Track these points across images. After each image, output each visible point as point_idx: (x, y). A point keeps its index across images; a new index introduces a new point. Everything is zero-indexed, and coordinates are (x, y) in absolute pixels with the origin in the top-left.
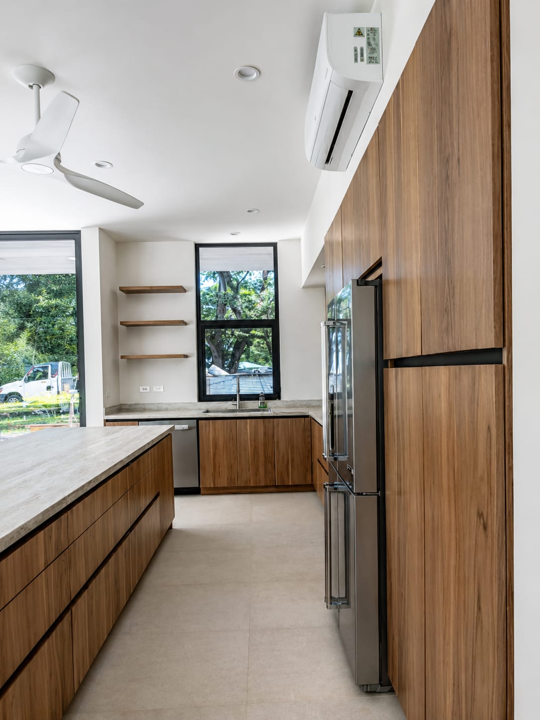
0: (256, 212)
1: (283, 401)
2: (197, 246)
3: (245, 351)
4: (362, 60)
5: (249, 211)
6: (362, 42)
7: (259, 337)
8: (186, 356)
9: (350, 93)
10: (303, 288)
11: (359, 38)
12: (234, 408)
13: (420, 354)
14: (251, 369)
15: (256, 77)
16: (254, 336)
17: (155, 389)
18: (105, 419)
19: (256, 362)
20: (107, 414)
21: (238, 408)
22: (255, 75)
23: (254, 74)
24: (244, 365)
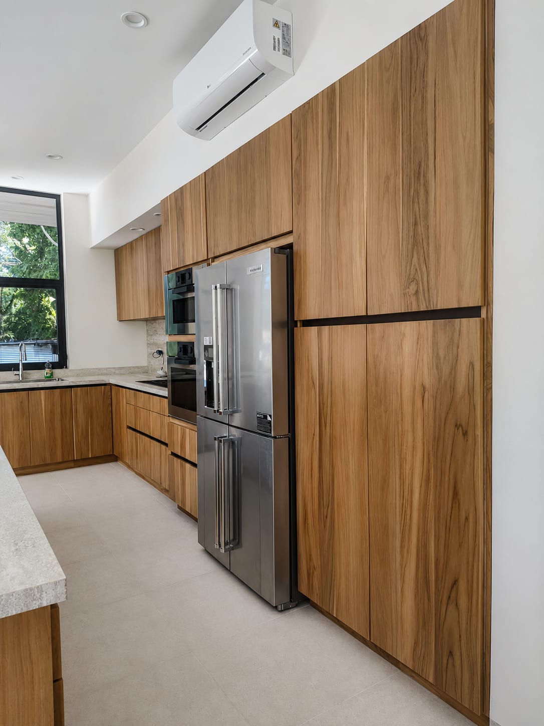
0: (58, 158)
1: (72, 370)
4: (279, 50)
5: (50, 156)
6: (278, 33)
9: (263, 74)
10: (91, 248)
11: (276, 29)
12: (16, 378)
13: (364, 314)
15: (143, 26)
21: (21, 379)
22: (142, 23)
23: (142, 21)
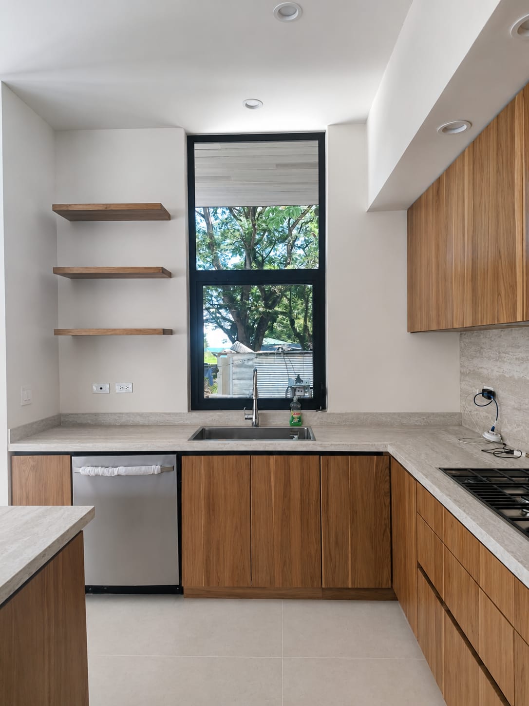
1: (330, 414)
2: (192, 140)
3: (269, 327)
7: (282, 313)
8: (168, 332)
10: (368, 211)
14: (275, 345)
16: (277, 313)
17: (117, 389)
18: (11, 450)
19: (278, 338)
20: (13, 441)
24: (268, 341)
